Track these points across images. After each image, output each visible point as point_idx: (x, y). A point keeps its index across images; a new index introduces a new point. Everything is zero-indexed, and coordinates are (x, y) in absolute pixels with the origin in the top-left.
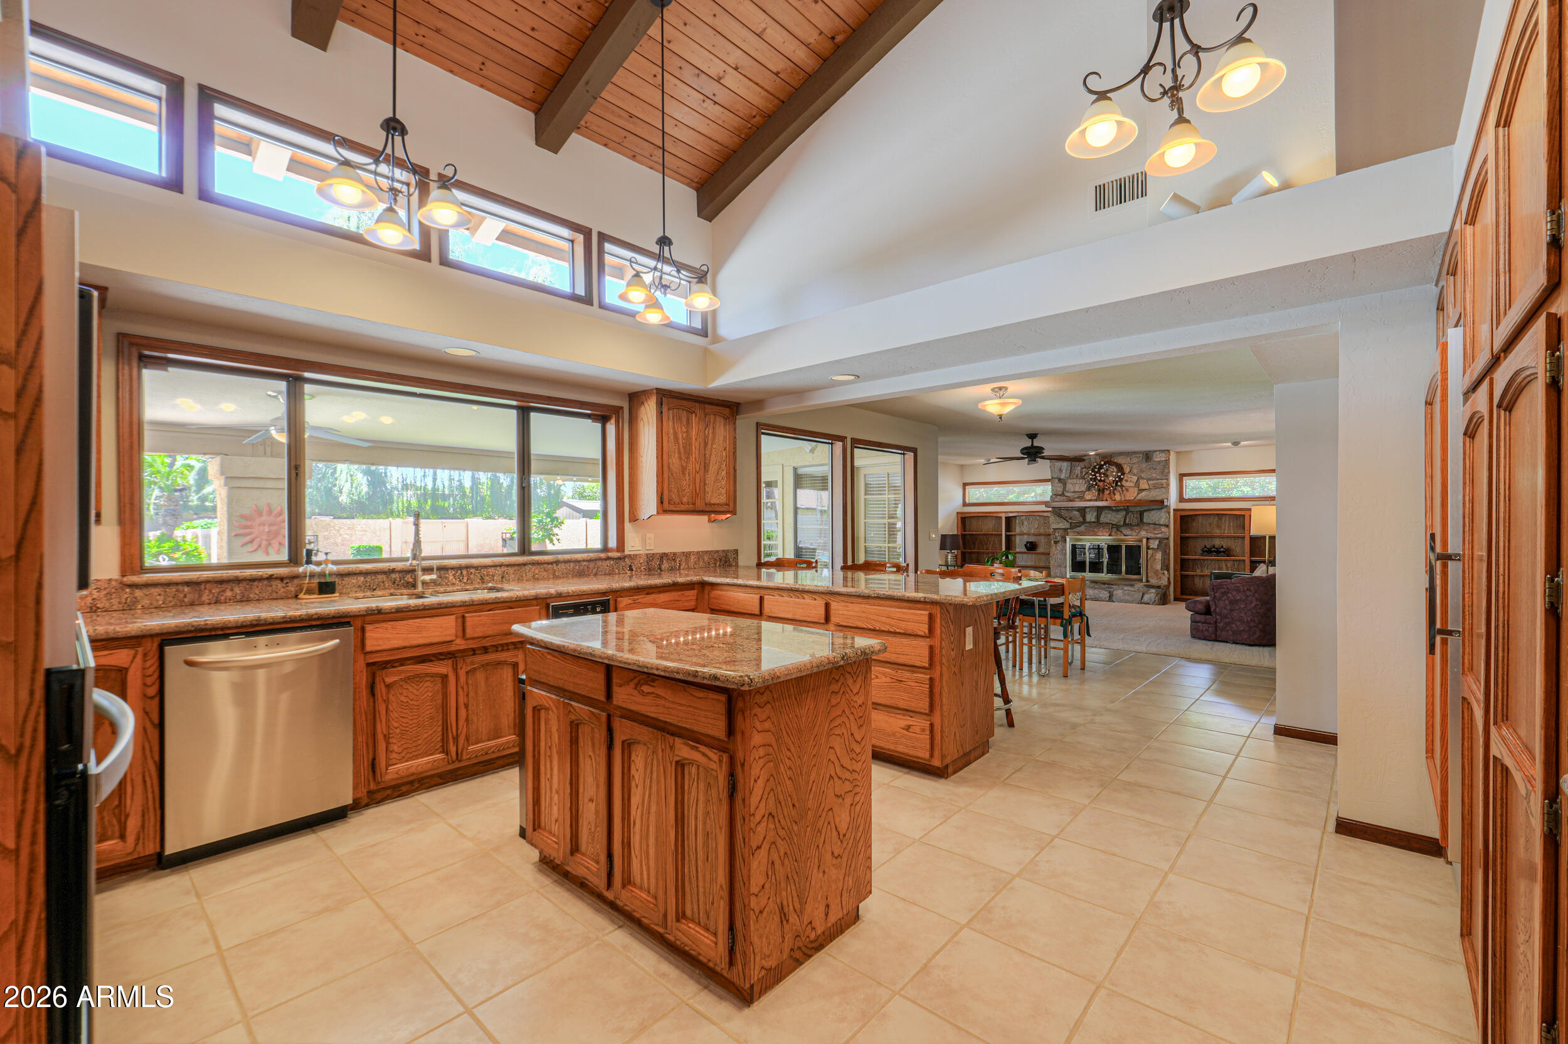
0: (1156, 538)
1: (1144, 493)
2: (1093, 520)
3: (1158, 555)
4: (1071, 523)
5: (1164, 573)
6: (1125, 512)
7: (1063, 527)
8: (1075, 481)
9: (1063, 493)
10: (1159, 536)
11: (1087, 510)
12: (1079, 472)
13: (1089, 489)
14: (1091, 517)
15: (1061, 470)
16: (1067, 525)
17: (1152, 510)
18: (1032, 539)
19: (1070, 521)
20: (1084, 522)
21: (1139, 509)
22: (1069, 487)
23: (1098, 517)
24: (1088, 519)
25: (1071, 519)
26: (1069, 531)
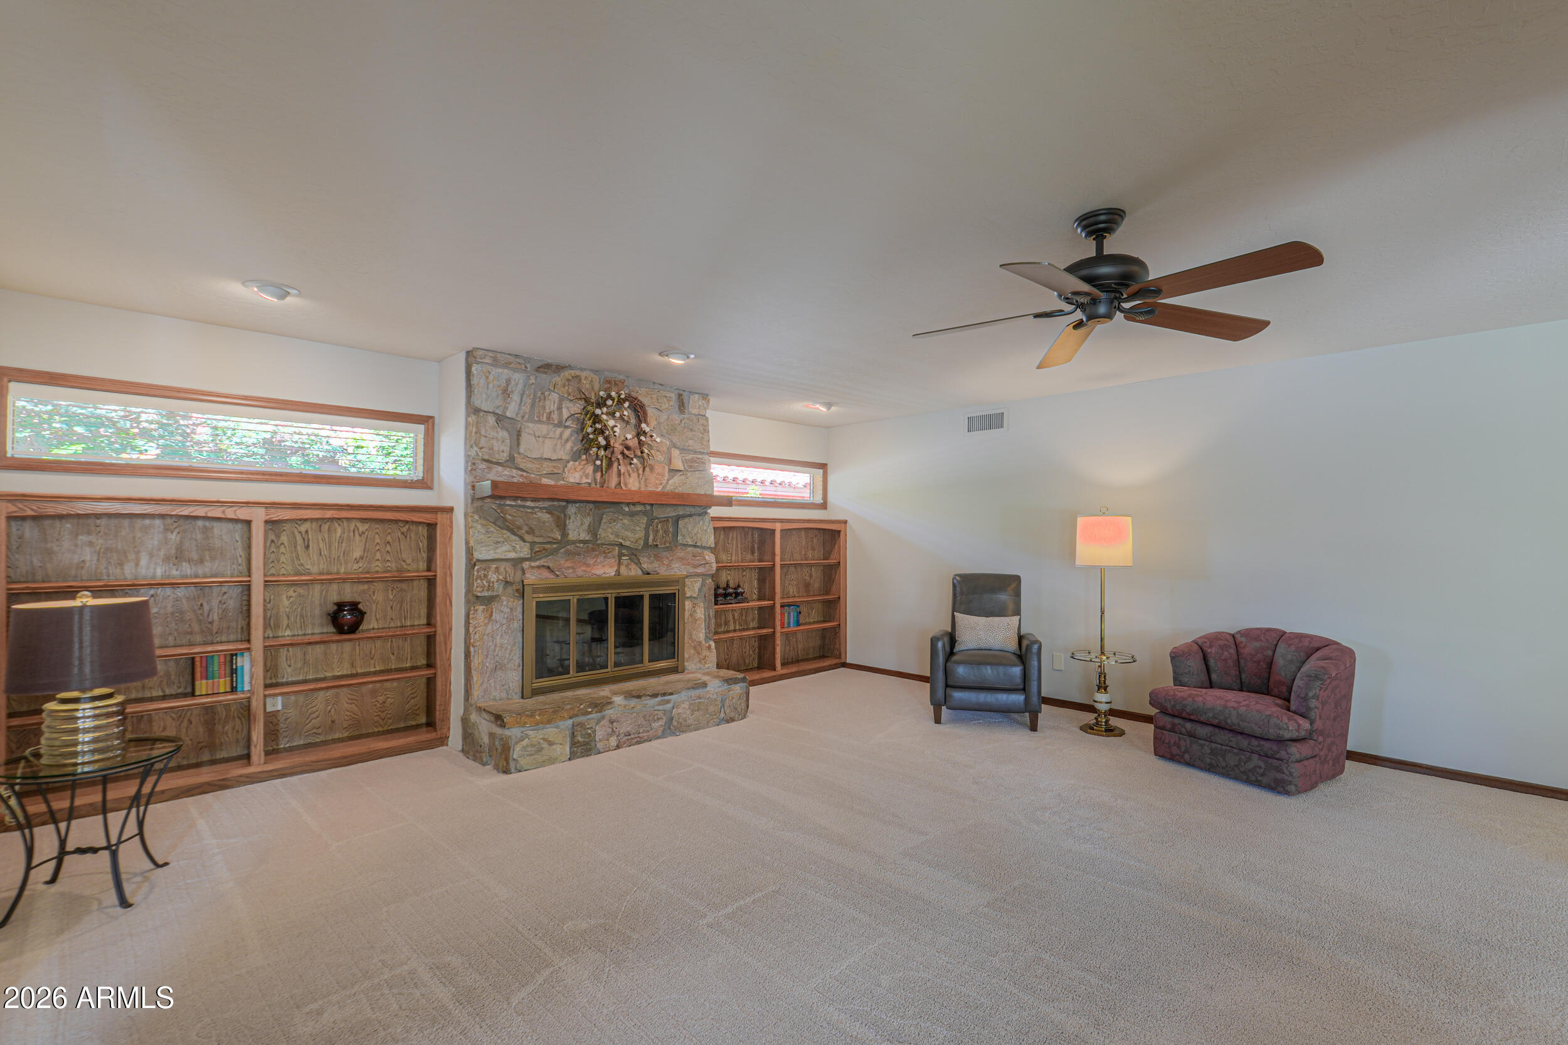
0: (697, 575)
1: (677, 479)
2: (584, 536)
3: (698, 611)
4: (533, 544)
5: (709, 647)
6: (644, 520)
7: (512, 555)
8: (543, 429)
9: (512, 459)
10: (700, 570)
11: (572, 510)
12: (554, 407)
13: (576, 457)
14: (577, 528)
15: (506, 393)
16: (524, 551)
17: (690, 516)
18: (349, 593)
19: (528, 538)
20: (564, 541)
21: (671, 513)
22: (528, 444)
23: (593, 530)
24: (572, 536)
25: (531, 531)
26: (526, 565)
